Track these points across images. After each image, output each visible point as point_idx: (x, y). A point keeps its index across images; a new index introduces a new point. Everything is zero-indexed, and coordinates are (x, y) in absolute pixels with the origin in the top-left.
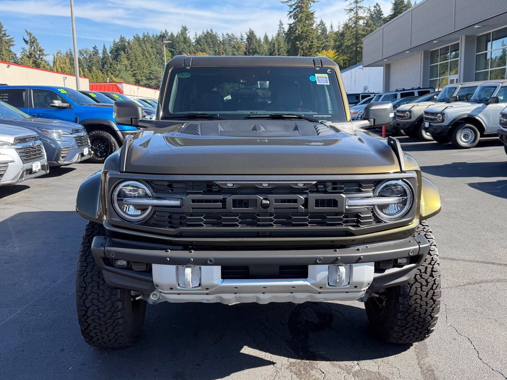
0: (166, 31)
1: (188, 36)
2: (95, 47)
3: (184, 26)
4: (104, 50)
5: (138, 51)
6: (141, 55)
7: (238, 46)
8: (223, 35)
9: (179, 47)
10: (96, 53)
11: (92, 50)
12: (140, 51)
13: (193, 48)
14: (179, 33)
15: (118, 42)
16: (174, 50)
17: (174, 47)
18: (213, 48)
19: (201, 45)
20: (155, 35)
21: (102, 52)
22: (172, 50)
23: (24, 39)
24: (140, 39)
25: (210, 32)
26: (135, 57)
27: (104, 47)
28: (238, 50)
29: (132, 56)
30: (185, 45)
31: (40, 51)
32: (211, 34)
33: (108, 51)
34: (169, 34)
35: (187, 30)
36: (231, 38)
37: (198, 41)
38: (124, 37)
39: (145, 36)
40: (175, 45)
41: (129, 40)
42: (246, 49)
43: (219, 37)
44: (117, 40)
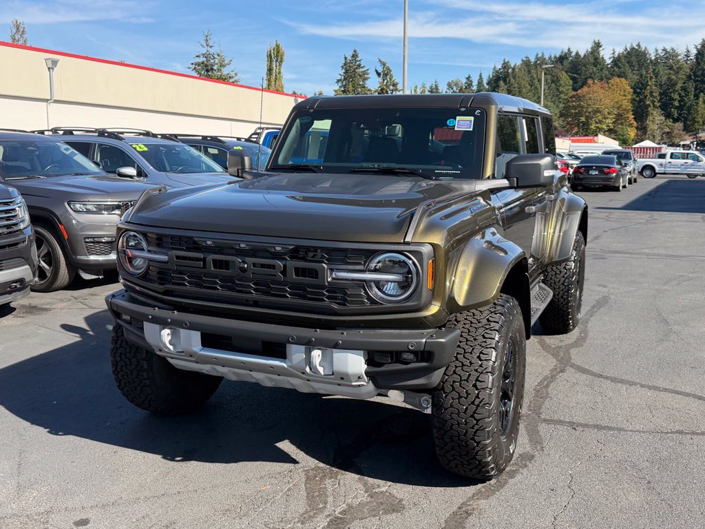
0: (569, 49)
1: (601, 55)
2: (469, 77)
3: (597, 41)
4: (480, 81)
5: (524, 80)
6: (527, 85)
7: (677, 66)
8: (657, 50)
9: (586, 71)
10: (469, 84)
11: (464, 81)
12: (527, 79)
13: (607, 73)
14: (587, 51)
15: (500, 69)
16: (578, 76)
17: (579, 72)
18: (638, 70)
19: (619, 68)
20: (553, 56)
21: (477, 83)
22: (575, 75)
23: (376, 71)
24: (530, 62)
25: (636, 48)
26: (519, 88)
27: (481, 76)
28: (678, 72)
29: (515, 88)
30: (594, 68)
31: (393, 85)
32: (636, 50)
33: (485, 82)
34: (573, 54)
35: (601, 46)
36: (670, 55)
37: (616, 61)
38: (508, 62)
39: (537, 59)
40: (580, 69)
41: (515, 66)
42: (692, 69)
43: (650, 55)
44: (499, 66)
